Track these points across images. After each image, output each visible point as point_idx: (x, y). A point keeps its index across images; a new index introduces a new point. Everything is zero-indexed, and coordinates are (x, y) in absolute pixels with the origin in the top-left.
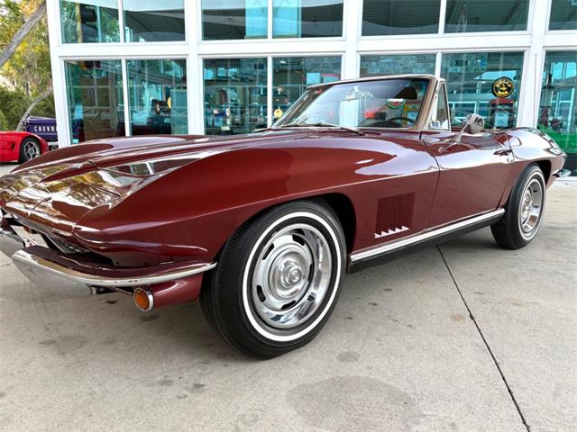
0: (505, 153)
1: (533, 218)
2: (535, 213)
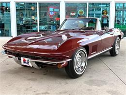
0: (112, 34)
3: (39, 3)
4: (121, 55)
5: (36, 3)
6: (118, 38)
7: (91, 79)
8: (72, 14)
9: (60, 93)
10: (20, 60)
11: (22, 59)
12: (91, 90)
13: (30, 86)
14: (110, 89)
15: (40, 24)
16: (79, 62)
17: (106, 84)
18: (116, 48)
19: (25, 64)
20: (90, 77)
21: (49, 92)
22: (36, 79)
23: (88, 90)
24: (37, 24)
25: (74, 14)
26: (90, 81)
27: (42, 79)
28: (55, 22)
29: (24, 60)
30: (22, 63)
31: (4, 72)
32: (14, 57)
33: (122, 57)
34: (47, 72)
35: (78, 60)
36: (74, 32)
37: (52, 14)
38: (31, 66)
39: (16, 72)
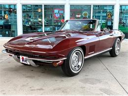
0: (112, 35)
3: (45, 5)
4: (122, 56)
5: (42, 5)
6: (118, 39)
7: (87, 77)
8: (77, 16)
9: (55, 90)
10: (19, 58)
11: (21, 57)
12: (84, 87)
13: (27, 83)
14: (103, 87)
15: (45, 25)
16: (75, 61)
17: (100, 83)
18: (116, 49)
19: (23, 62)
20: (86, 76)
21: (44, 88)
22: (34, 77)
23: (82, 87)
24: (42, 25)
25: (80, 16)
26: (85, 79)
27: (39, 76)
28: (59, 24)
29: (23, 58)
30: (21, 61)
31: (5, 70)
32: (13, 55)
33: (122, 58)
34: (46, 70)
35: (74, 59)
36: (73, 33)
37: (57, 16)
38: (29, 64)
39: (16, 70)
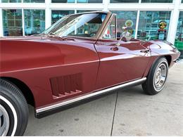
0: (146, 52)
1: (162, 81)
2: (163, 79)
